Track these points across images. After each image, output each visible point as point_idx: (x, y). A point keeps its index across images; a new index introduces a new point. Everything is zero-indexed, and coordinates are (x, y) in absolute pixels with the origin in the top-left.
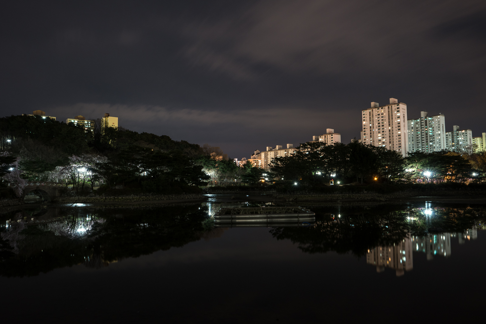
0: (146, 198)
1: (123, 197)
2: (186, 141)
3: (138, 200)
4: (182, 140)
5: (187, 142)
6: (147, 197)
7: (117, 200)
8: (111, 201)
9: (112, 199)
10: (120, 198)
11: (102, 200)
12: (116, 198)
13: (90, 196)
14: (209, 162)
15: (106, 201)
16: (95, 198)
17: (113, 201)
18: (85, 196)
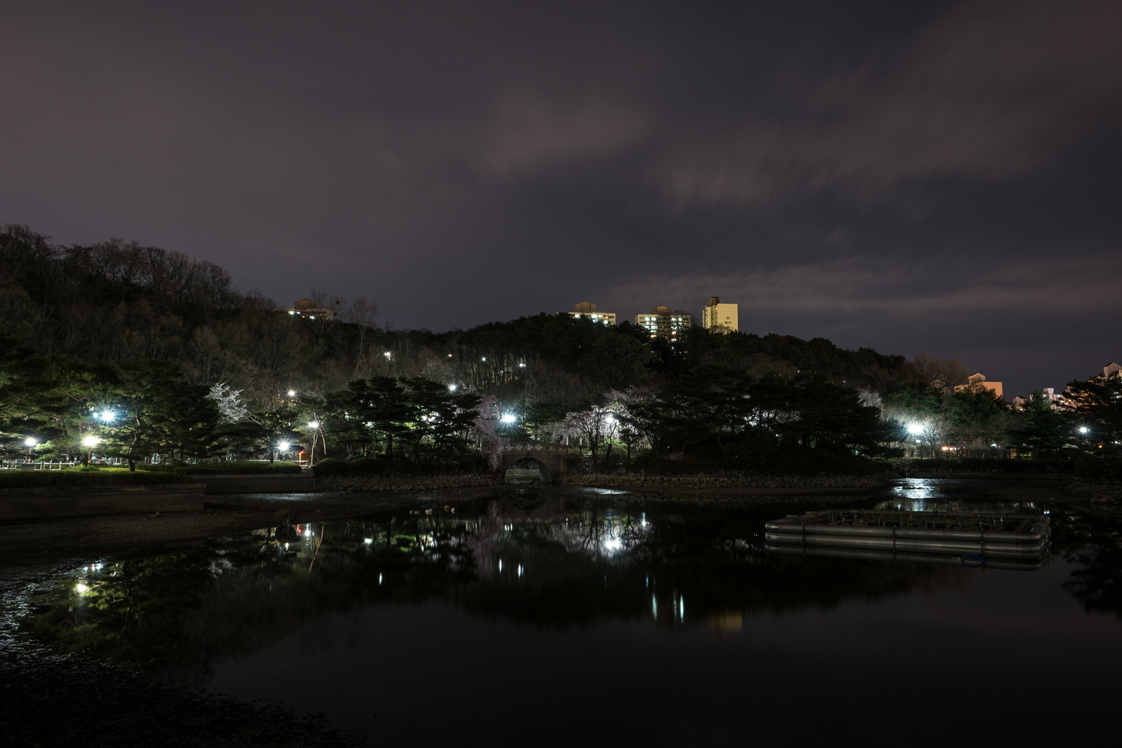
0: (729, 482)
1: (681, 479)
2: (871, 348)
3: (710, 485)
4: (861, 348)
5: (875, 350)
6: (733, 479)
7: (666, 484)
8: (656, 485)
9: (657, 482)
10: (674, 479)
11: (638, 482)
12: (666, 478)
13: (618, 474)
14: (923, 398)
15: (645, 485)
16: (626, 477)
17: (658, 485)
18: (609, 474)
